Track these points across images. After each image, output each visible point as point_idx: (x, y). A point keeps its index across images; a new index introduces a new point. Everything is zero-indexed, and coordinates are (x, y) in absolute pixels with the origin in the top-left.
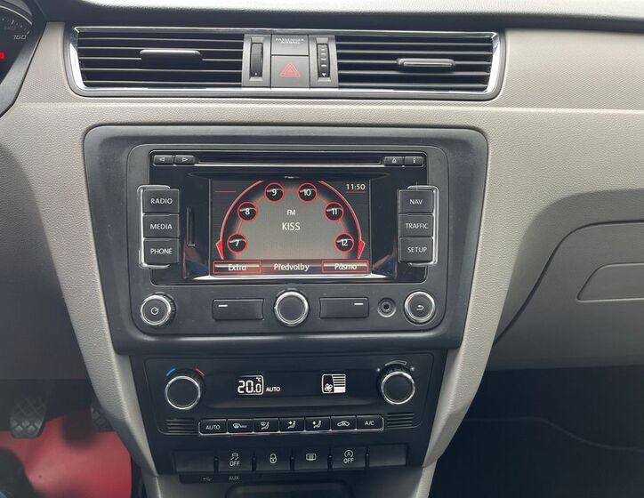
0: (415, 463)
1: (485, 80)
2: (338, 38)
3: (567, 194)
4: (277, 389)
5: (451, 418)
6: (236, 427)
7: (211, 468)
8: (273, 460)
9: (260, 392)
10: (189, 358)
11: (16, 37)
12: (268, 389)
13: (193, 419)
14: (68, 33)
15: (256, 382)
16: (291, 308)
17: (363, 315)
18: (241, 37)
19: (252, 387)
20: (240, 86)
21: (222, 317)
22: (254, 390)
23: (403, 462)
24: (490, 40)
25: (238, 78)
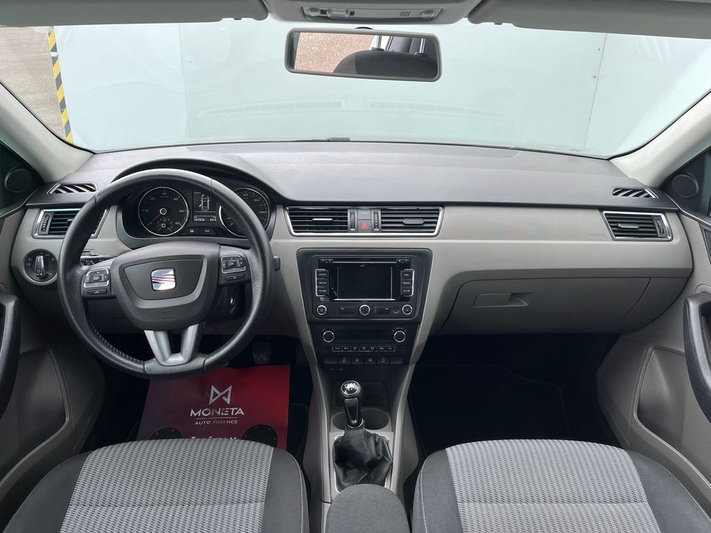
0: (406, 363)
1: (434, 228)
2: (382, 210)
3: (458, 272)
5: (418, 347)
6: (345, 349)
7: (336, 363)
8: (357, 361)
10: (329, 325)
11: (255, 200)
13: (331, 345)
14: (285, 208)
16: (365, 310)
17: (388, 312)
18: (346, 210)
20: (346, 232)
21: (342, 312)
23: (402, 363)
24: (438, 210)
25: (346, 228)
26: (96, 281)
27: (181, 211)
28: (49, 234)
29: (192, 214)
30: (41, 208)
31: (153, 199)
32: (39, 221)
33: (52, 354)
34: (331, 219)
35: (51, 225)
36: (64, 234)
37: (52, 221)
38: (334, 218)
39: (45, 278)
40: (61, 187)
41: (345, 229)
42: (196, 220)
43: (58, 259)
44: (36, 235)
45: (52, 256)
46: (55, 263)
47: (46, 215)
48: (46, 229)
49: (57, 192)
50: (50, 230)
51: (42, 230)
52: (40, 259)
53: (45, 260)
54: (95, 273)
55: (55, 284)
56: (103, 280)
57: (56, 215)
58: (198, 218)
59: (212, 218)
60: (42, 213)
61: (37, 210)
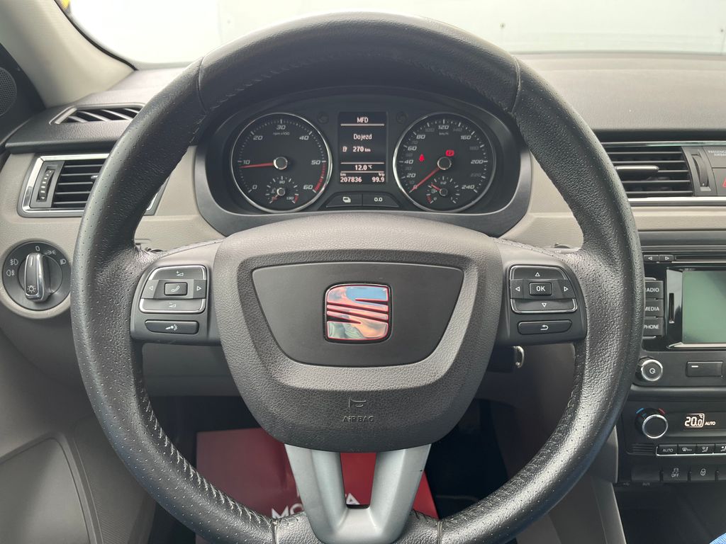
4: (713, 423)
6: (684, 450)
8: (703, 473)
9: (701, 425)
11: (463, 137)
12: (707, 424)
13: (652, 444)
15: (699, 418)
19: (695, 422)
22: (697, 423)
26: (172, 297)
27: (314, 162)
28: (54, 206)
29: (338, 168)
30: (38, 151)
31: (260, 138)
32: (31, 181)
33: (66, 446)
34: (655, 168)
35: (58, 188)
36: (83, 206)
37: (61, 179)
38: (661, 166)
39: (46, 301)
40: (78, 114)
41: (685, 187)
42: (345, 180)
43: (71, 261)
44: (25, 208)
45: (60, 255)
46: (67, 269)
47: (47, 167)
48: (46, 197)
49: (69, 121)
50: (56, 198)
51: (39, 198)
52: (35, 262)
53: (46, 263)
54: (172, 273)
55: (65, 317)
56: (190, 295)
57: (67, 167)
58: (348, 175)
59: (376, 175)
60: (39, 162)
61: (29, 158)
